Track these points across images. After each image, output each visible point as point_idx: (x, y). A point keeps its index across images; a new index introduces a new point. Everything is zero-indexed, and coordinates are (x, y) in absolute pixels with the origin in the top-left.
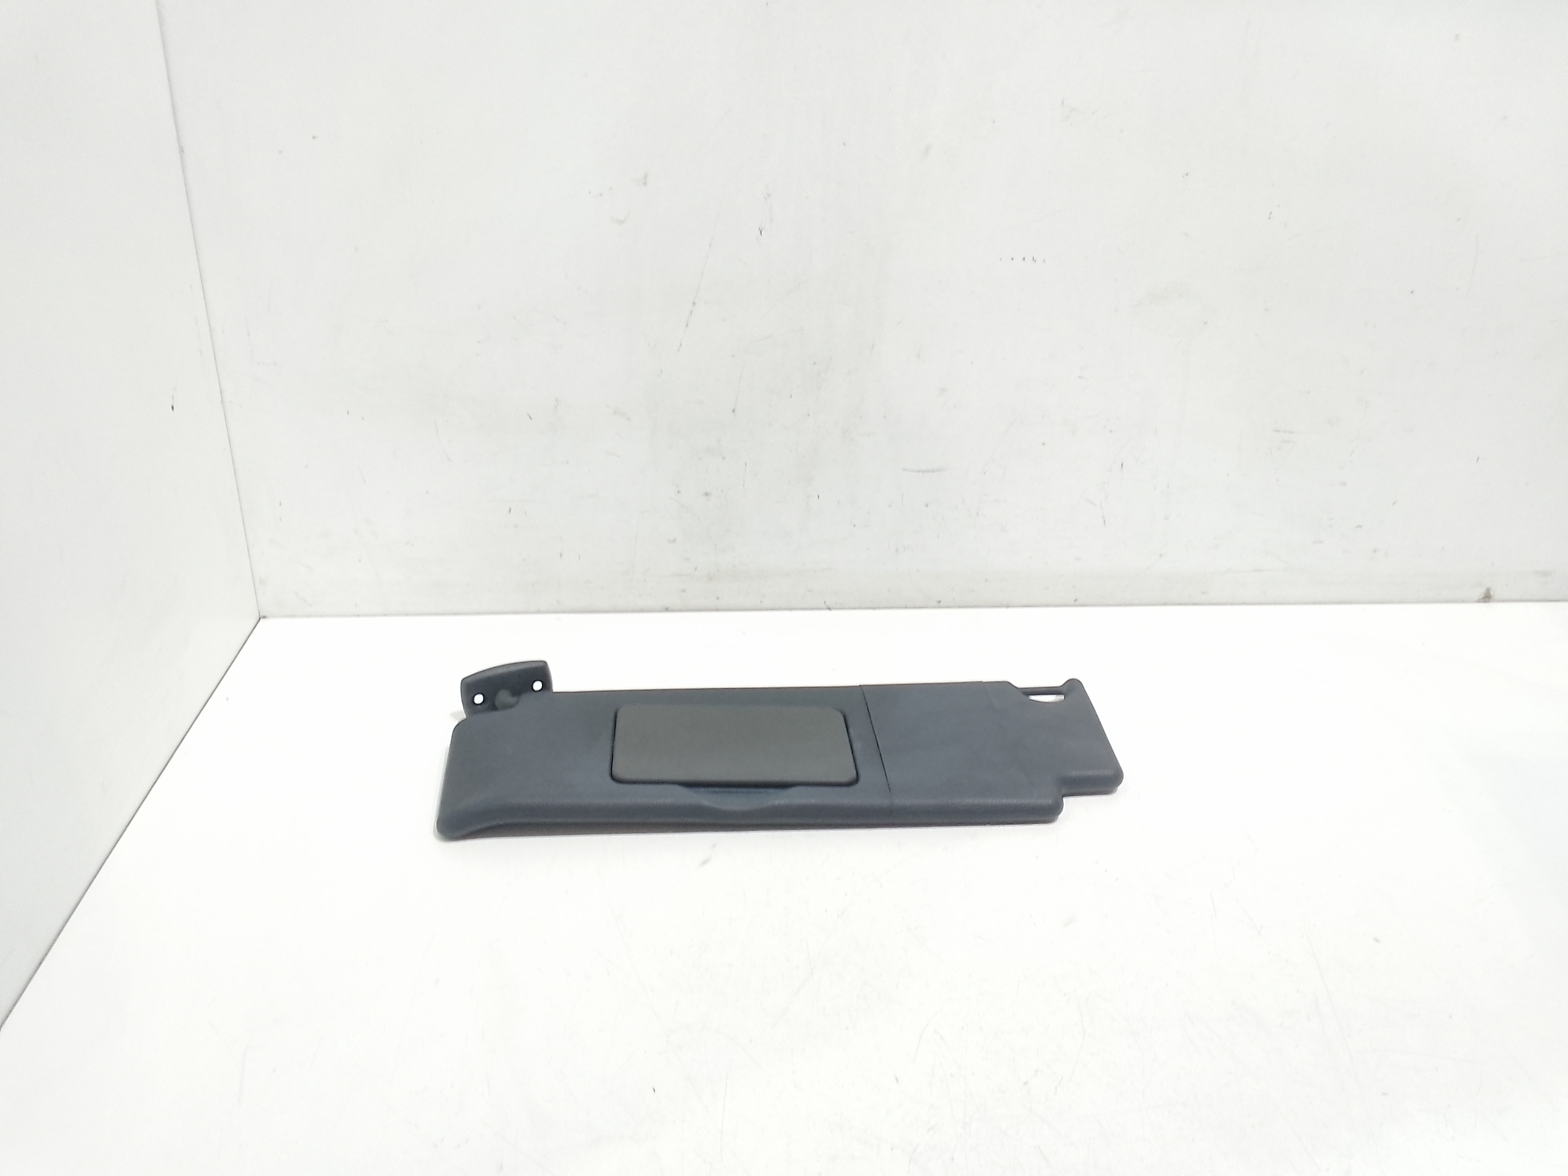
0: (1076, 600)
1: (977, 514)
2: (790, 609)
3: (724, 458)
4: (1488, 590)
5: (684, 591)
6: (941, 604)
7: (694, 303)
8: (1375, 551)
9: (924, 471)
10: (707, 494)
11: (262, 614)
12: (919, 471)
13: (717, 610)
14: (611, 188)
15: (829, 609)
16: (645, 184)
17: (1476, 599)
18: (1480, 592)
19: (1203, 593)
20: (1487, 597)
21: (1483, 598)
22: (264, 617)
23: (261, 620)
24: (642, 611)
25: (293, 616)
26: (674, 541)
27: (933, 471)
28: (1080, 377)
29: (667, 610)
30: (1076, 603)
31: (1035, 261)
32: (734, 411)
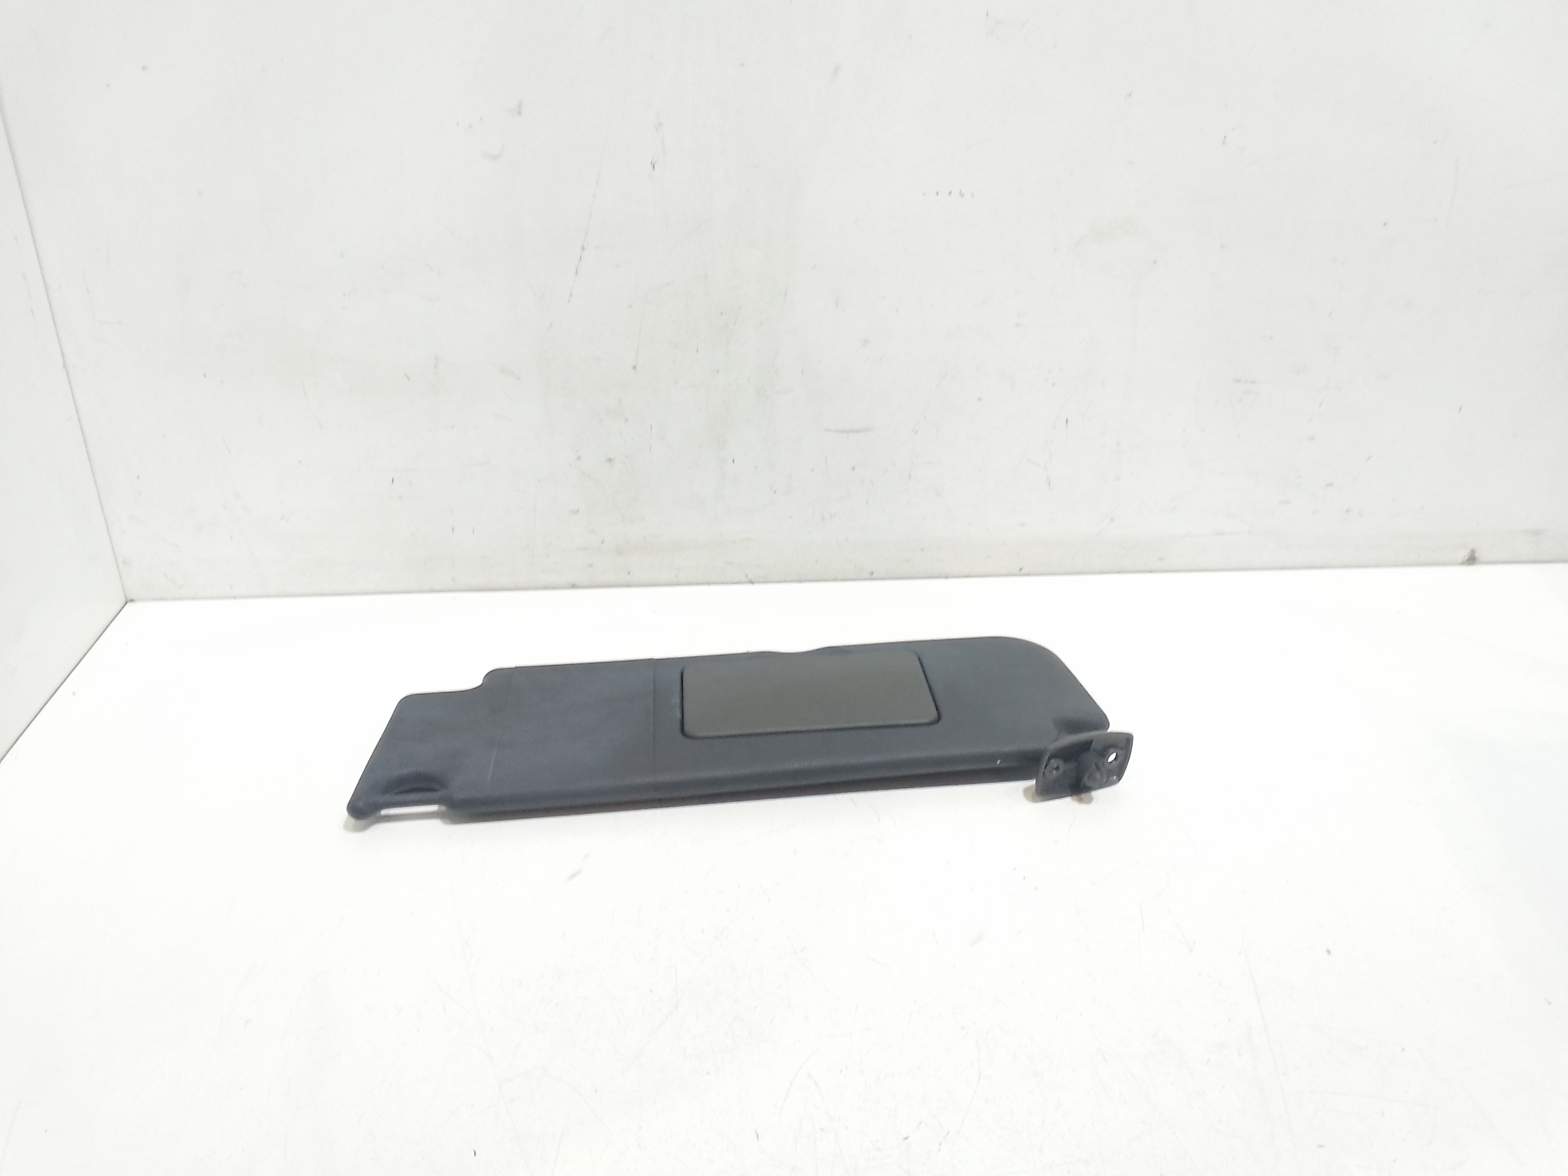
0: (1021, 570)
1: (910, 477)
2: (709, 584)
3: (627, 420)
4: (1473, 552)
5: (591, 566)
6: (875, 575)
7: (583, 248)
8: (1347, 511)
9: (849, 432)
10: (610, 460)
11: (129, 598)
12: (843, 432)
13: (628, 585)
14: (481, 119)
15: (752, 583)
16: (520, 113)
17: (1460, 561)
18: (1464, 554)
19: (1160, 559)
20: (1472, 560)
21: (1467, 560)
22: (132, 601)
23: (127, 605)
24: (546, 588)
25: (162, 599)
26: (577, 511)
27: (859, 431)
28: (1017, 325)
29: (574, 586)
30: (1021, 573)
31: (963, 196)
32: (635, 368)
